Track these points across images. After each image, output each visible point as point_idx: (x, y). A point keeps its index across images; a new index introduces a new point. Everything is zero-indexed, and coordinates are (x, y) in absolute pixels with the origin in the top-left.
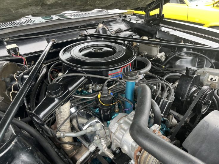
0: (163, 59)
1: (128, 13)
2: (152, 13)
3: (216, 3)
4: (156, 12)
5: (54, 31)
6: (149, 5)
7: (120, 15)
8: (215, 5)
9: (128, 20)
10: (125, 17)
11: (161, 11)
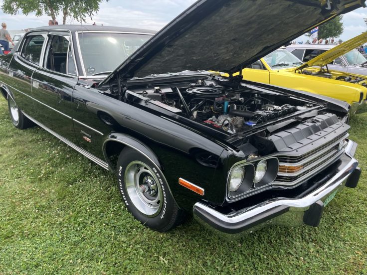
0: (243, 101)
1: (216, 74)
2: (234, 75)
3: (297, 69)
4: (238, 73)
5: (173, 82)
6: (232, 69)
7: (211, 75)
8: (297, 71)
9: (216, 79)
10: (214, 77)
11: (241, 73)
